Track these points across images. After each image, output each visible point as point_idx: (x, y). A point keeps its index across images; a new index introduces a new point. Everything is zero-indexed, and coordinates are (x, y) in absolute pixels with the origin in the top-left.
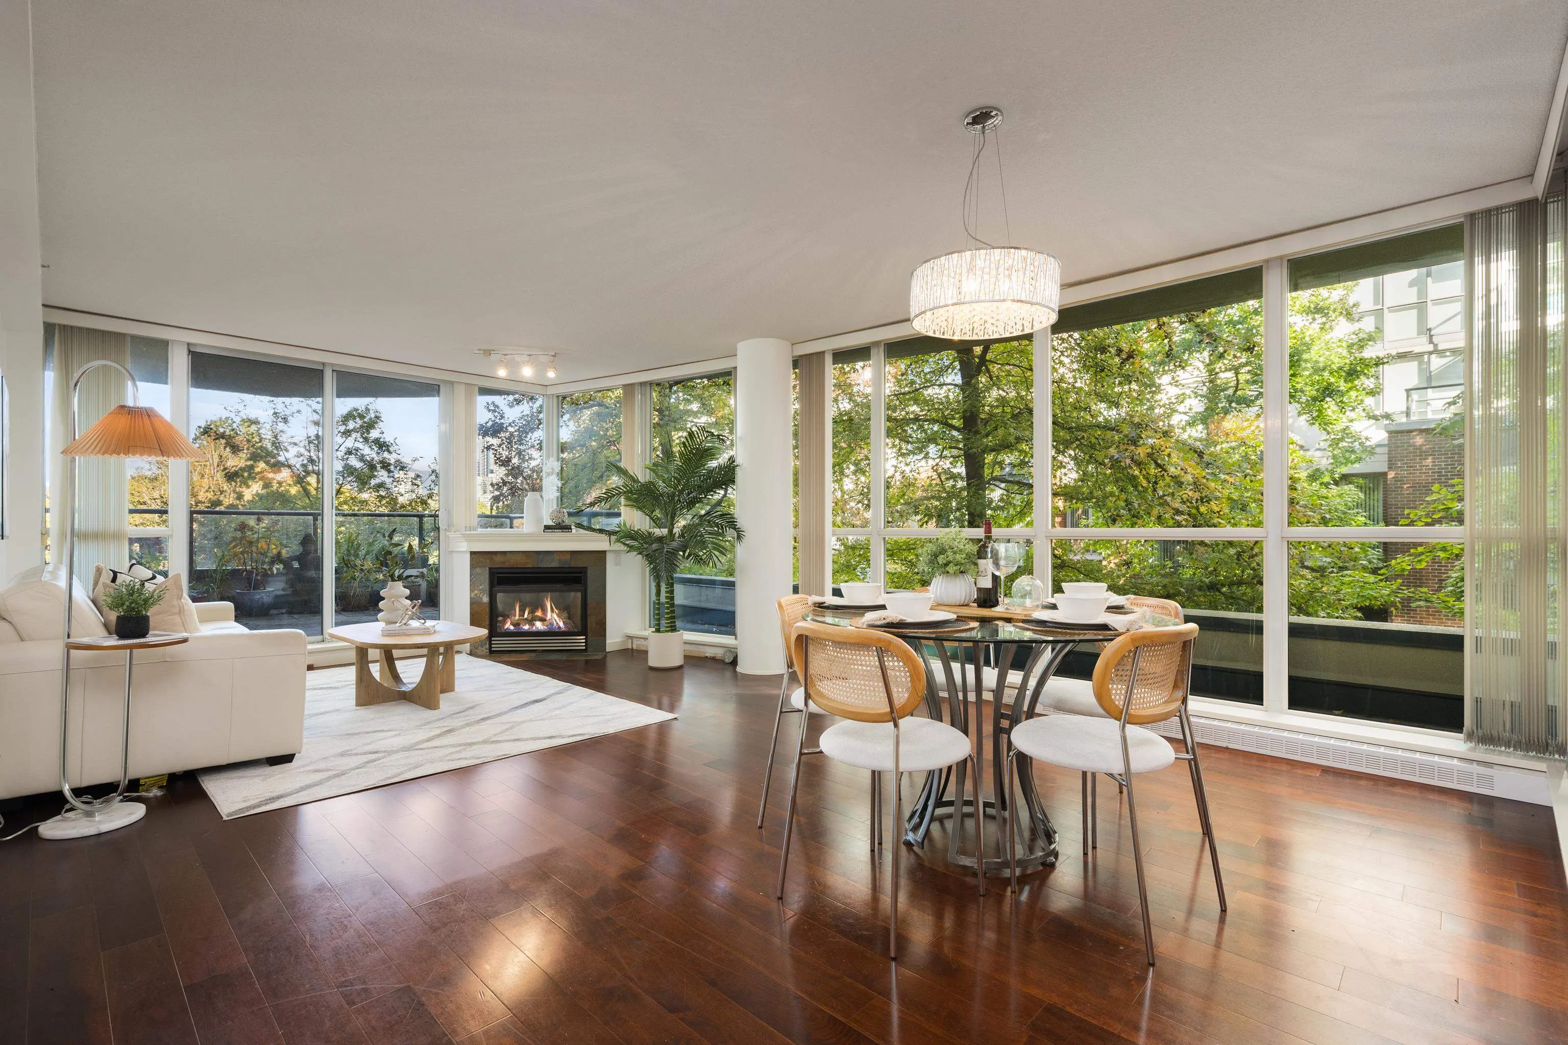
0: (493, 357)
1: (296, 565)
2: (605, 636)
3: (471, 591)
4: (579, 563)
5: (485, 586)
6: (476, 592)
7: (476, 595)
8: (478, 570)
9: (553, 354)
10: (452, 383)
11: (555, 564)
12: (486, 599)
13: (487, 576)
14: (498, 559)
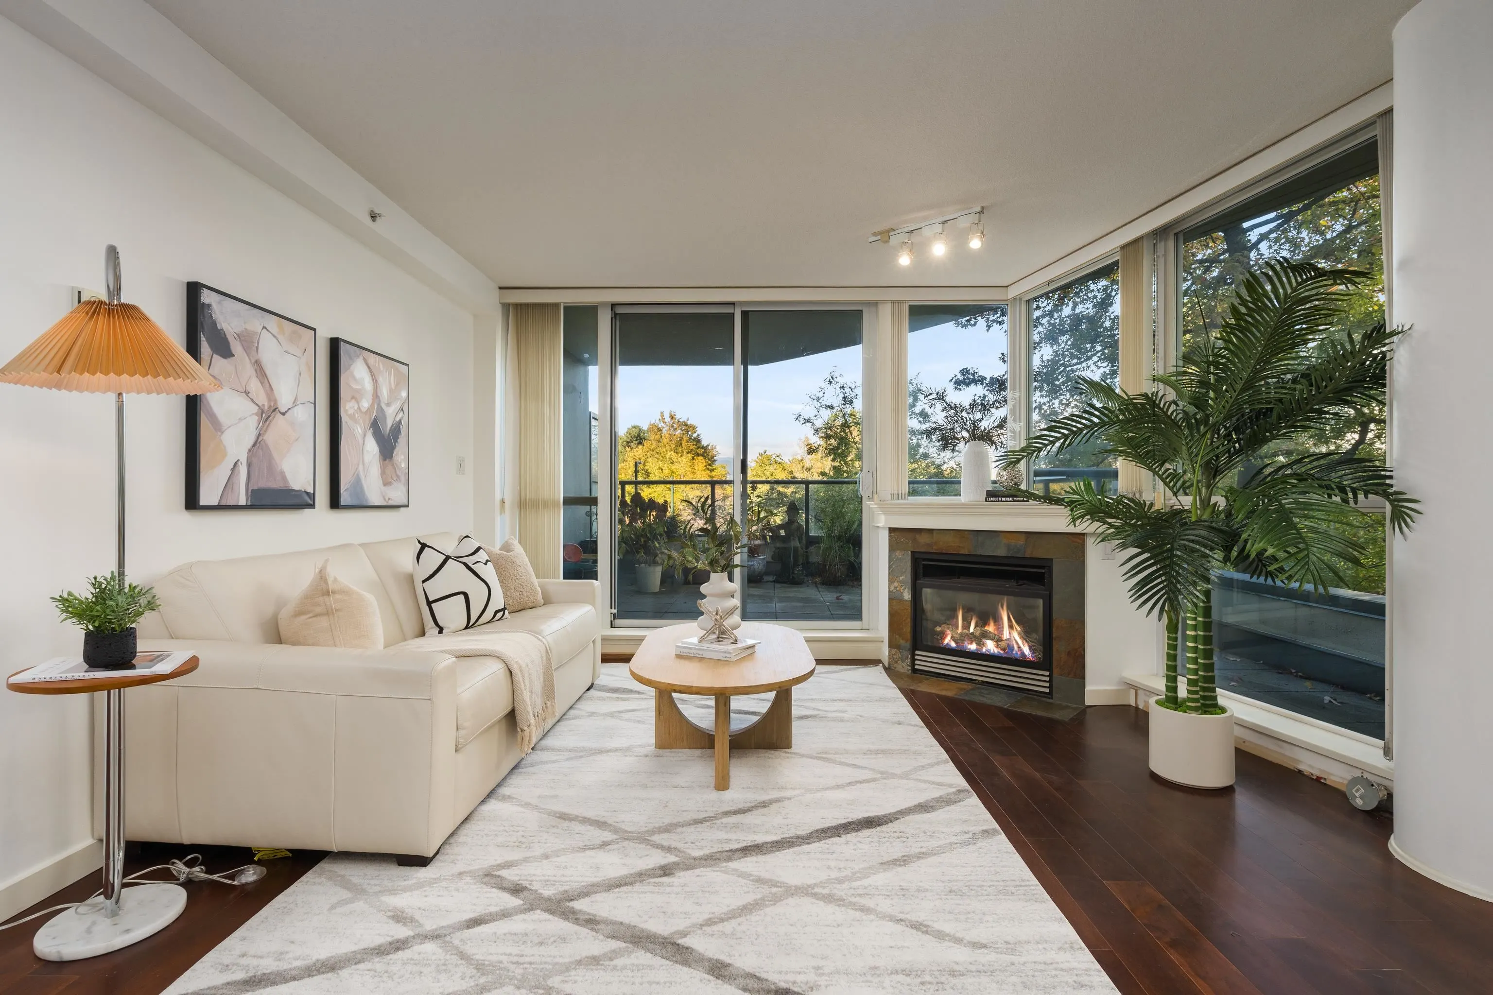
0: (894, 240)
2: (1083, 677)
3: (891, 582)
4: (1040, 552)
5: (906, 577)
6: (896, 584)
7: (895, 588)
8: (898, 554)
9: (979, 209)
10: (873, 305)
11: (1001, 552)
12: (907, 596)
13: (909, 564)
14: (923, 539)
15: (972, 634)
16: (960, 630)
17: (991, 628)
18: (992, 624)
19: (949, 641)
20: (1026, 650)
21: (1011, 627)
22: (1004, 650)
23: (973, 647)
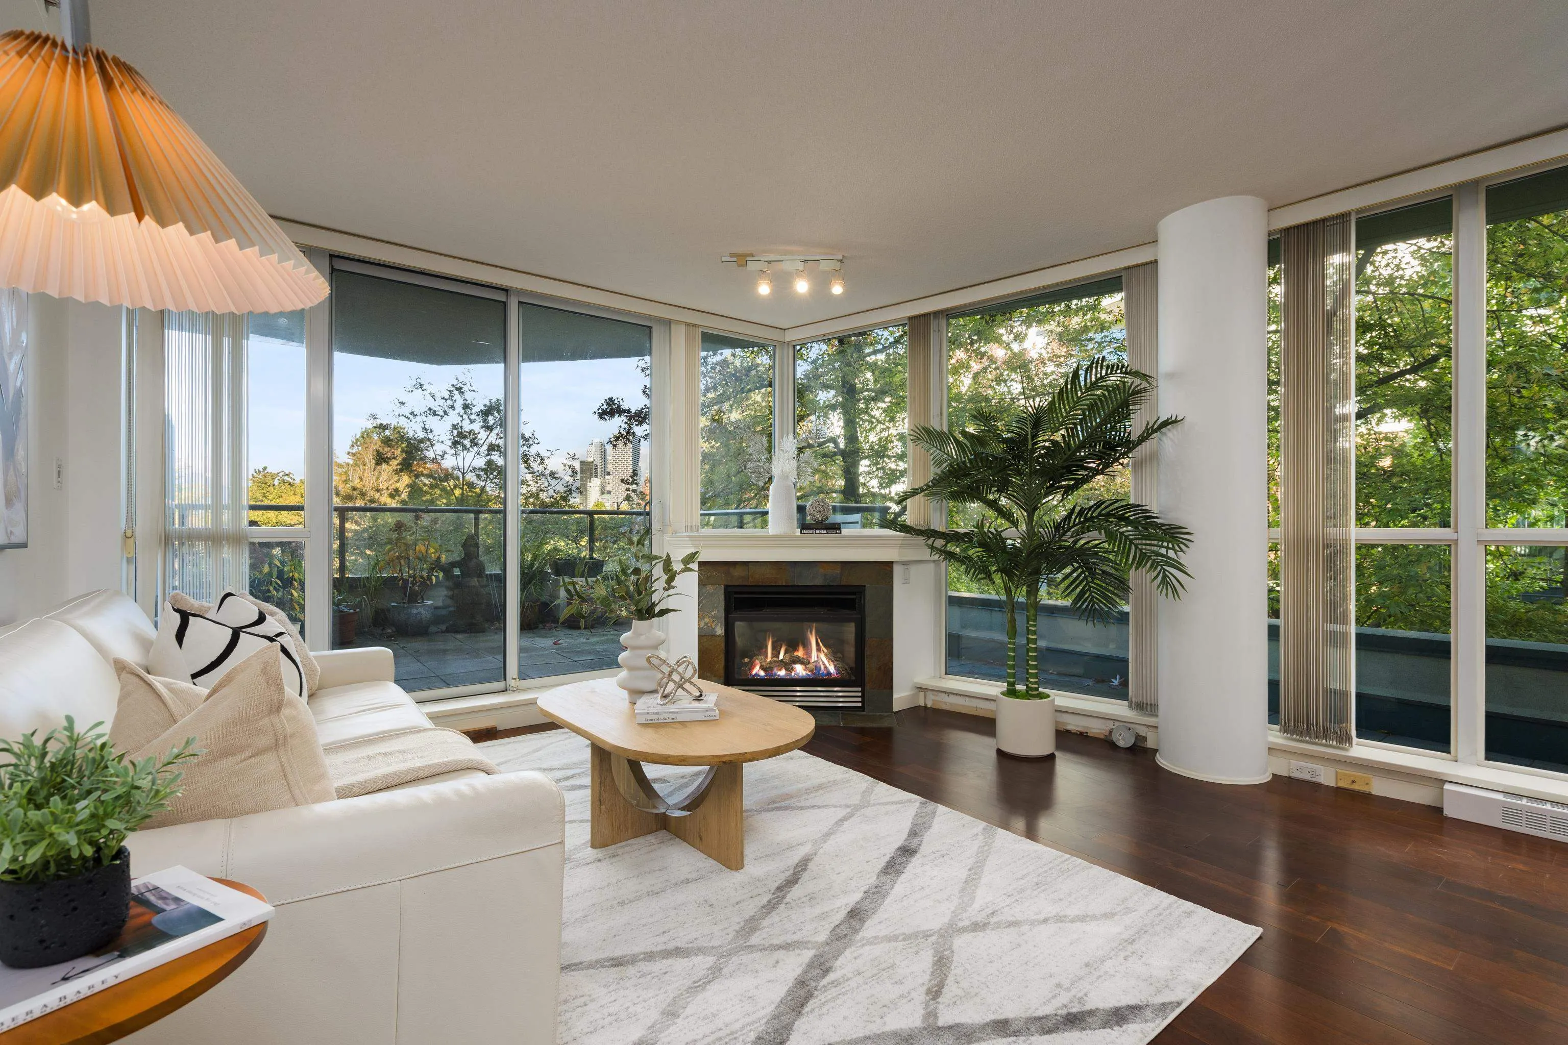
0: (752, 266)
1: (457, 572)
2: (891, 688)
3: (700, 618)
4: (854, 580)
5: (719, 612)
6: (707, 620)
7: (706, 624)
8: (710, 589)
9: (840, 258)
10: (668, 323)
11: (818, 581)
12: (720, 631)
13: (722, 598)
14: (737, 572)
15: (782, 661)
16: (769, 659)
17: (800, 653)
18: (801, 649)
19: (758, 671)
20: (832, 669)
21: (819, 650)
22: (811, 671)
23: (782, 673)
